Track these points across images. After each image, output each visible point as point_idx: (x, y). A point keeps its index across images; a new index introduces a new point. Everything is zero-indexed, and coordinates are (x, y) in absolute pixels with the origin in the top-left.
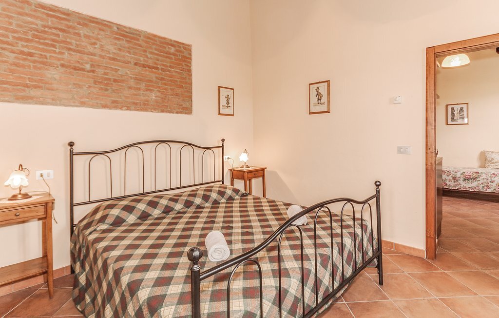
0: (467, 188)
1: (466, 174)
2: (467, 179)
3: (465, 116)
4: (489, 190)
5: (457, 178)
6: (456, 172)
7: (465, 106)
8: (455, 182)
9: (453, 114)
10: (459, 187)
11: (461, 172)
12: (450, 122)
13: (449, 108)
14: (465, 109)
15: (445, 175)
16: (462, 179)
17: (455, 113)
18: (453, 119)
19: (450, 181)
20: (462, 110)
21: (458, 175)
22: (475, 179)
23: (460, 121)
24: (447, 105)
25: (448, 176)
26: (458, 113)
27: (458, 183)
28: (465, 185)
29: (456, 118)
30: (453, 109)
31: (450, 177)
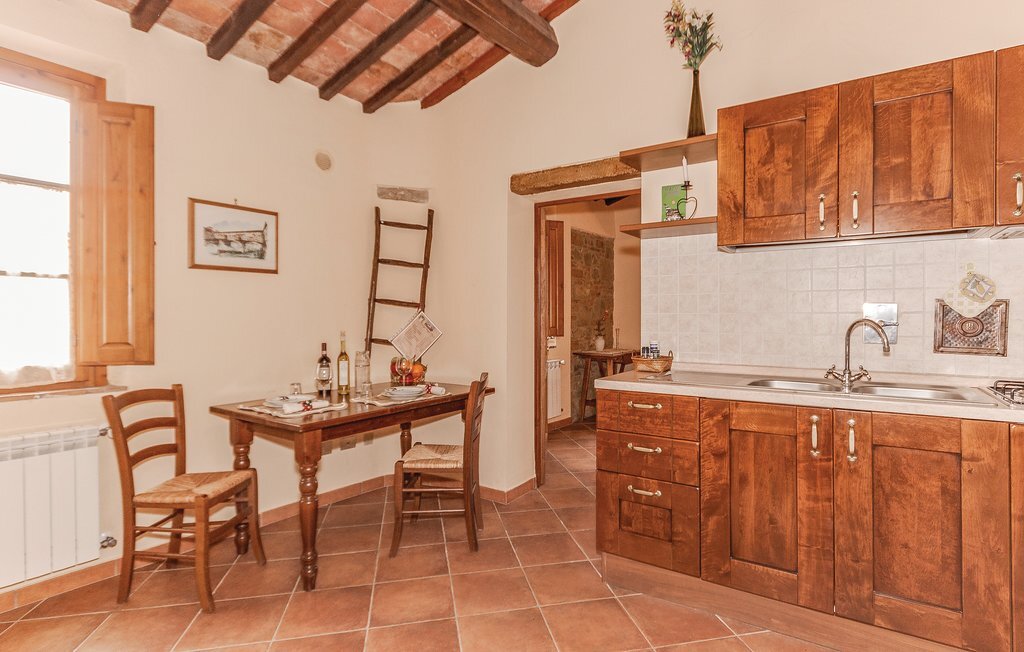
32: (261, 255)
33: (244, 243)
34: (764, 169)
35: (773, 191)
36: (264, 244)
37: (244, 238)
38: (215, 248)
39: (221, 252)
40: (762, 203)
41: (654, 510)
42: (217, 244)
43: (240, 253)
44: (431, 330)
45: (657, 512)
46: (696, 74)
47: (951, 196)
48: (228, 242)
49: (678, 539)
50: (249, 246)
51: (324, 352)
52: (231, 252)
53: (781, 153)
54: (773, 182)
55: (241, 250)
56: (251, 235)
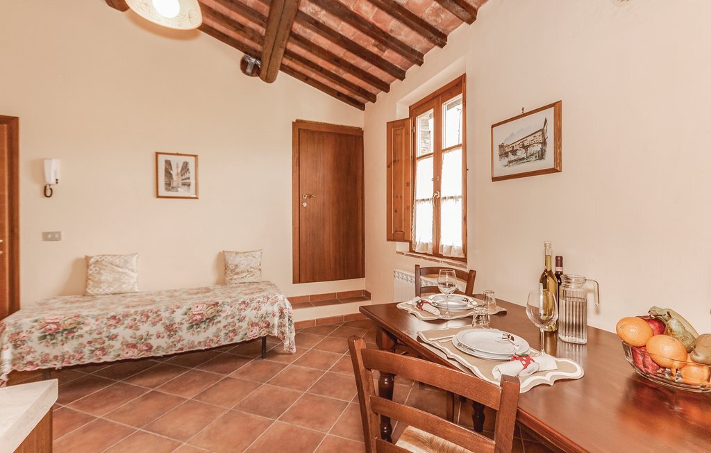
0: (196, 343)
1: (195, 310)
2: (195, 324)
3: (192, 181)
4: (237, 339)
5: (175, 326)
6: (173, 312)
7: (191, 161)
8: (170, 336)
9: (168, 174)
10: (179, 346)
11: (184, 309)
12: (162, 192)
13: (162, 159)
14: (191, 167)
15: (148, 323)
16: (186, 325)
17: (174, 172)
18: (168, 185)
19: (158, 337)
20: (185, 167)
21: (178, 316)
22: (211, 319)
23: (182, 192)
24: (157, 154)
25: (154, 324)
26: (178, 174)
27: (177, 337)
28: (192, 338)
29: (174, 184)
30: (168, 163)
31: (160, 328)
32: (541, 155)
33: (525, 147)
36: (544, 143)
37: (526, 144)
38: (506, 160)
39: (510, 162)
42: (507, 156)
43: (523, 158)
48: (514, 152)
50: (531, 150)
52: (516, 160)
55: (524, 156)
56: (532, 138)
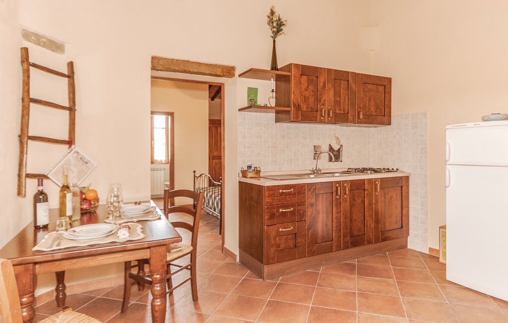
34: (306, 93)
35: (308, 102)
40: (306, 106)
41: (289, 236)
44: (87, 163)
45: (290, 236)
46: (274, 41)
47: (348, 113)
49: (299, 245)
51: (40, 188)
53: (311, 88)
54: (308, 99)
